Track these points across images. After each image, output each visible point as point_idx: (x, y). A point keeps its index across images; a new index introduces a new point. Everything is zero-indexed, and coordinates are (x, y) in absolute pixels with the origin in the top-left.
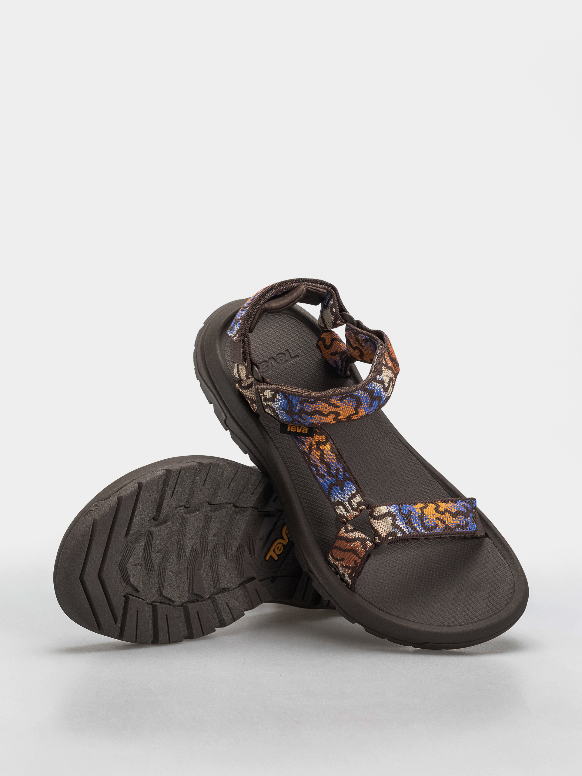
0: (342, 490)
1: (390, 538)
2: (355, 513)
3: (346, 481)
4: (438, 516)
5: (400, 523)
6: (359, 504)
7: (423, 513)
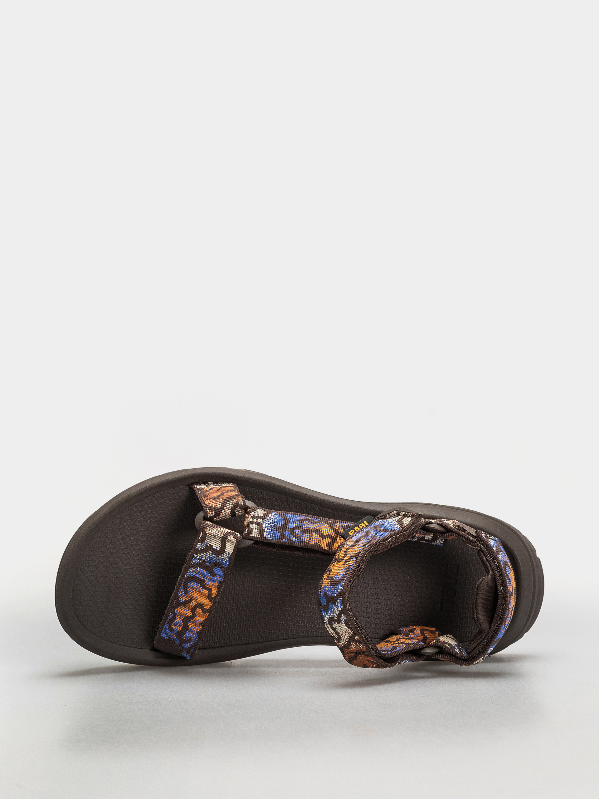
0: (275, 526)
1: (201, 534)
2: (247, 522)
3: (281, 535)
4: (194, 602)
5: (208, 555)
6: (251, 530)
7: (204, 587)
